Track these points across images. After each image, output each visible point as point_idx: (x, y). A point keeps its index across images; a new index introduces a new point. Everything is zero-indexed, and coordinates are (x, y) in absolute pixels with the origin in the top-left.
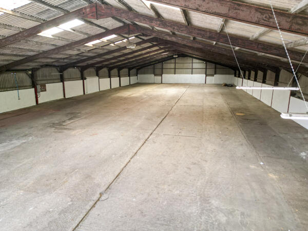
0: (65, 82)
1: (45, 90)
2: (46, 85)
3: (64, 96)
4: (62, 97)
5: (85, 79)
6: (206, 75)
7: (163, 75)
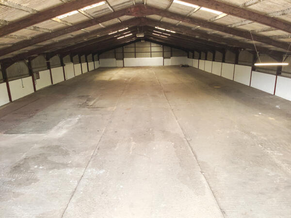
0: (52, 69)
1: (39, 78)
2: (40, 72)
3: (52, 83)
4: (50, 84)
5: (64, 65)
6: (164, 58)
7: (125, 59)
